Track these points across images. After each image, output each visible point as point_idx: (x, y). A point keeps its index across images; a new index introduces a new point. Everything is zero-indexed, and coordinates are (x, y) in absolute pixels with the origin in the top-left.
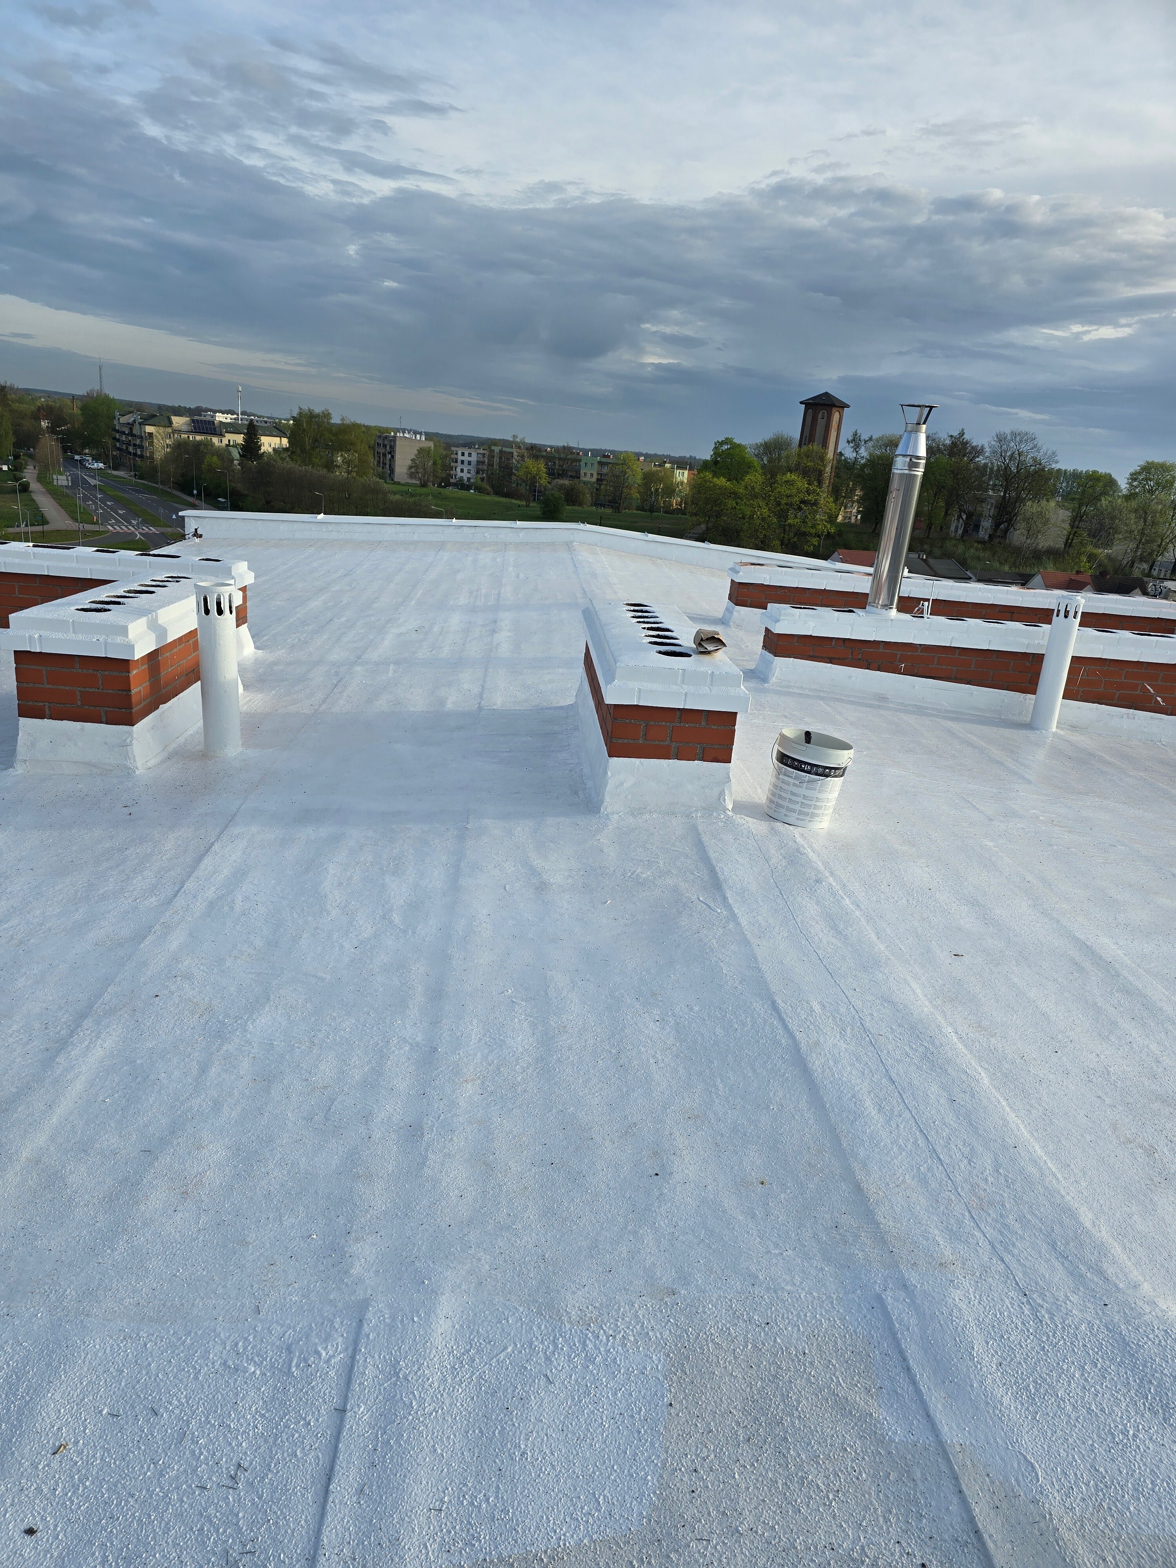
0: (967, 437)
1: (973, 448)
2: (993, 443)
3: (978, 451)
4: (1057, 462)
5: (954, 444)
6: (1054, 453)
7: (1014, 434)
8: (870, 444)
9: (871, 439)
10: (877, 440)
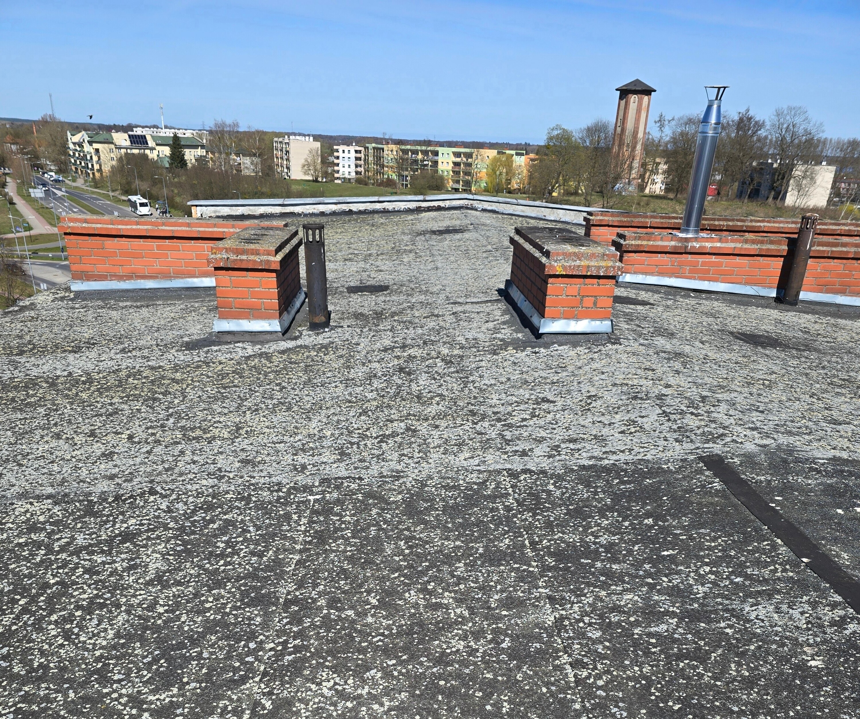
0: (751, 113)
1: (756, 123)
2: (773, 117)
3: (759, 125)
4: (823, 132)
5: (741, 120)
6: (821, 124)
7: (790, 109)
8: (673, 123)
9: (673, 119)
10: (679, 120)
